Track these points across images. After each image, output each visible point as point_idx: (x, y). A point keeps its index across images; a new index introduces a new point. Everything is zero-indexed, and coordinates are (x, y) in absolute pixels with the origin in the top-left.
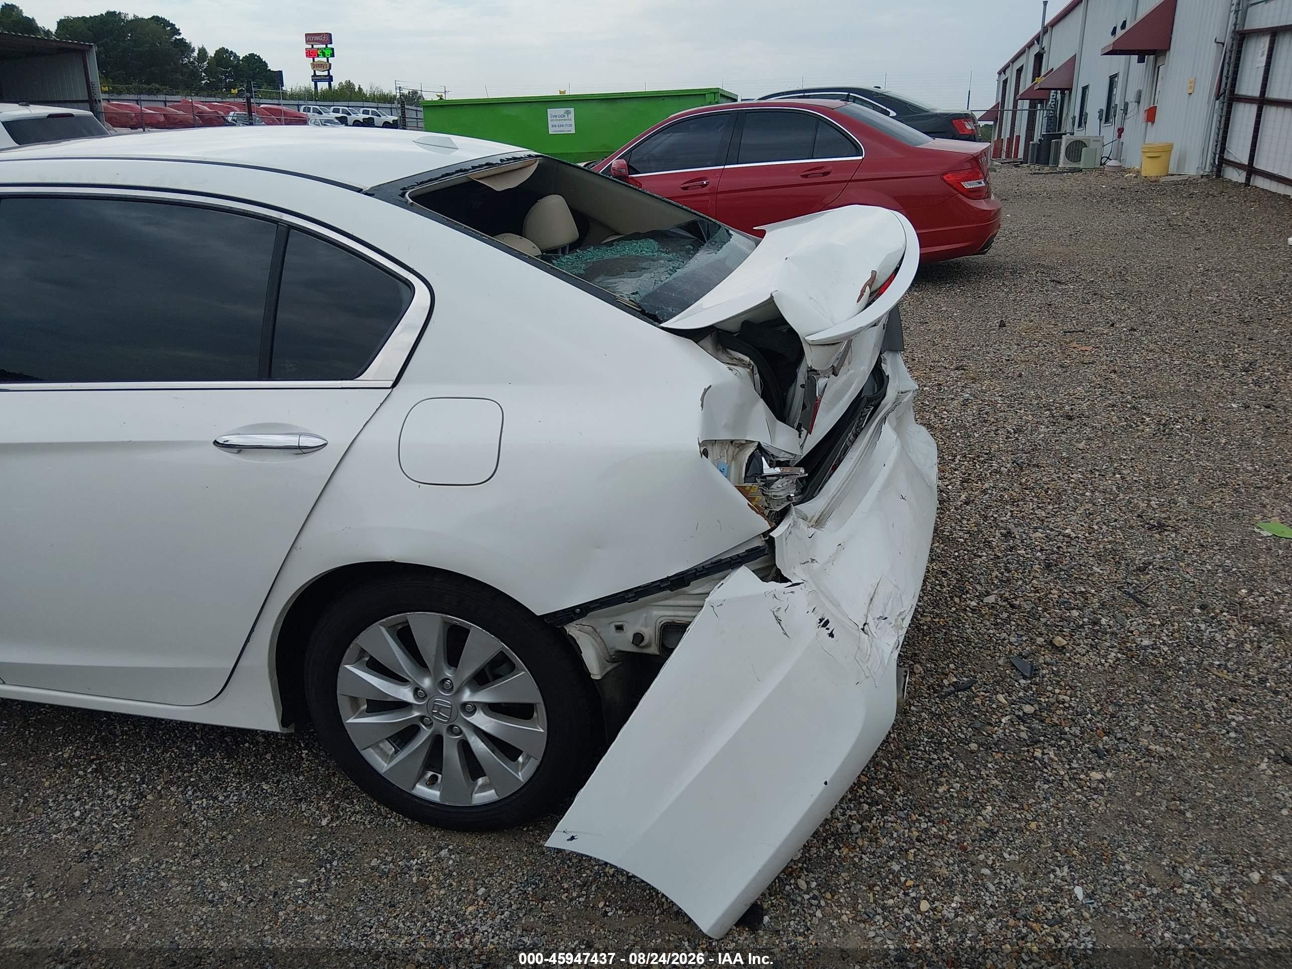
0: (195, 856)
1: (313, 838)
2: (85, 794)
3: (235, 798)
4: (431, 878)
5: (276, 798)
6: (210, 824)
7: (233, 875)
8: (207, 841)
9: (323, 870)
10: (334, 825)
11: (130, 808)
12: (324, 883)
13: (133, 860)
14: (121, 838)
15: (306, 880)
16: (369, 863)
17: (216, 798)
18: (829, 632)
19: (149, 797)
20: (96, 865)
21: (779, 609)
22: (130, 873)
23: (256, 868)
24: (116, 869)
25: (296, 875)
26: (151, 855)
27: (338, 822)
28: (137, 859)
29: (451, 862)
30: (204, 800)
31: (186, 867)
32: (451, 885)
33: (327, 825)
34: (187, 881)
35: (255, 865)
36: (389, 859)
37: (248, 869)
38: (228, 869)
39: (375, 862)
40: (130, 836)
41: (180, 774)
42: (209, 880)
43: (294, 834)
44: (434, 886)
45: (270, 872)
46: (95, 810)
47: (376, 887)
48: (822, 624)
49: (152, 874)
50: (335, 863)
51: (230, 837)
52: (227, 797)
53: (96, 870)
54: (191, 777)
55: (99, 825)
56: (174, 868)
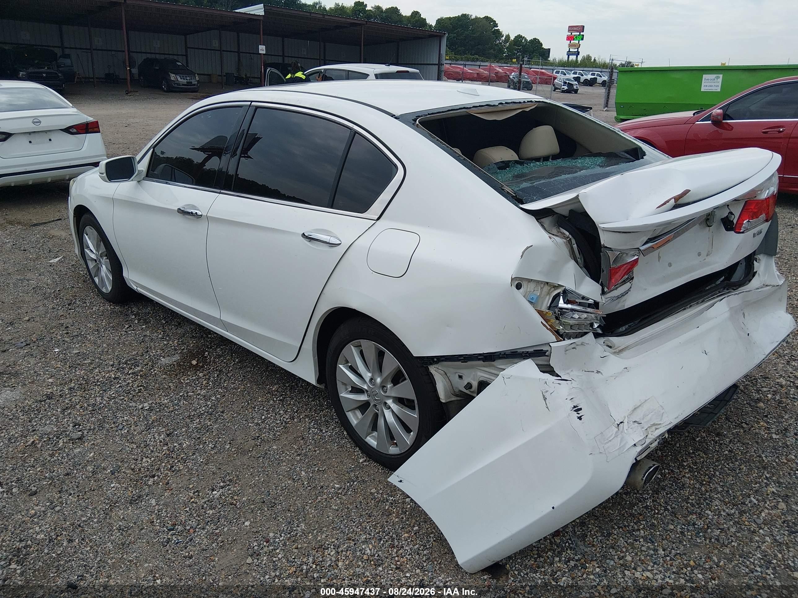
0: (299, 455)
1: (352, 466)
2: (271, 409)
3: (330, 433)
5: (347, 440)
6: (313, 442)
7: (309, 470)
8: (307, 450)
9: (348, 484)
10: (365, 464)
11: (285, 422)
12: (345, 491)
13: (274, 447)
14: (274, 435)
15: (338, 486)
16: (371, 490)
17: (322, 431)
18: (579, 416)
19: (295, 420)
20: (258, 444)
21: (547, 391)
22: (269, 453)
23: (320, 471)
24: (265, 448)
25: (336, 482)
26: (282, 447)
27: (367, 463)
28: (276, 447)
29: (409, 506)
30: (316, 430)
31: (292, 459)
33: (362, 462)
34: (289, 465)
35: (321, 469)
36: (381, 492)
37: (316, 470)
38: (309, 466)
39: (373, 491)
40: (278, 435)
41: (313, 413)
42: (298, 468)
43: (345, 461)
45: (325, 476)
46: (271, 418)
47: (368, 503)
48: (574, 409)
49: (278, 456)
50: (355, 483)
51: (318, 452)
52: (326, 432)
53: (257, 446)
54: (317, 417)
55: (269, 426)
56: (287, 457)
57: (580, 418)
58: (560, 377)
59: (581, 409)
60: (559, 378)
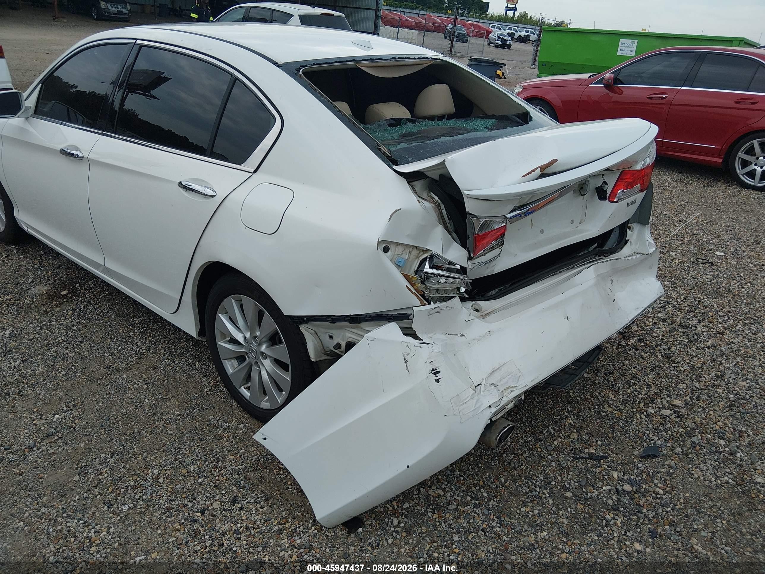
0: (145, 384)
1: (196, 395)
2: (130, 341)
3: (182, 365)
4: (226, 435)
5: (197, 371)
6: (163, 372)
7: (153, 398)
8: (156, 380)
9: (188, 412)
10: (209, 393)
11: (141, 353)
12: (183, 417)
13: (124, 376)
14: (127, 365)
15: (178, 413)
16: (208, 417)
17: (174, 362)
18: (437, 378)
19: (151, 351)
20: (109, 372)
21: (408, 354)
22: (119, 381)
23: (164, 399)
24: (115, 377)
25: (176, 409)
26: (132, 377)
27: (211, 393)
28: (126, 376)
29: (241, 431)
30: (169, 361)
31: (139, 387)
32: (232, 442)
33: (206, 392)
34: (135, 393)
35: (165, 397)
36: (218, 418)
37: (160, 398)
38: (154, 394)
39: (211, 417)
40: (131, 365)
41: (170, 346)
42: (143, 396)
43: (191, 390)
44: (225, 439)
45: (168, 403)
46: (128, 349)
48: (433, 372)
49: (125, 385)
50: (195, 411)
51: (166, 381)
52: (179, 363)
53: (108, 375)
54: (174, 349)
55: (124, 356)
56: (135, 386)
57: (438, 381)
58: (422, 340)
59: (439, 372)
60: (421, 342)
